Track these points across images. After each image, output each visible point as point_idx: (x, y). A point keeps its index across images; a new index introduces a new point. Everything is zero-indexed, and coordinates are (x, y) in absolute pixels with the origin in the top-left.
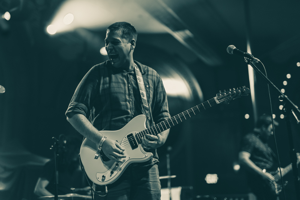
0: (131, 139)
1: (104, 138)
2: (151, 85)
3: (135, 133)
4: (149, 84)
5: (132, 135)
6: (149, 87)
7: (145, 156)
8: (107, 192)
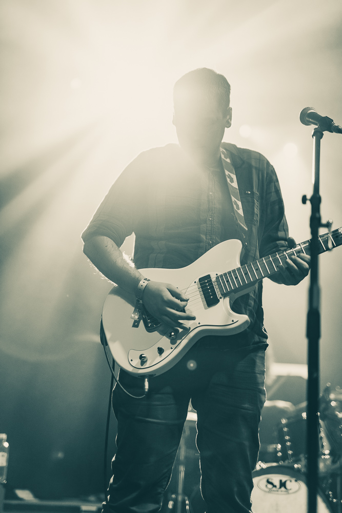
0: (206, 286)
1: (145, 281)
2: (255, 190)
3: (217, 275)
4: (251, 189)
5: (208, 277)
6: (253, 193)
7: (233, 321)
8: (146, 390)
